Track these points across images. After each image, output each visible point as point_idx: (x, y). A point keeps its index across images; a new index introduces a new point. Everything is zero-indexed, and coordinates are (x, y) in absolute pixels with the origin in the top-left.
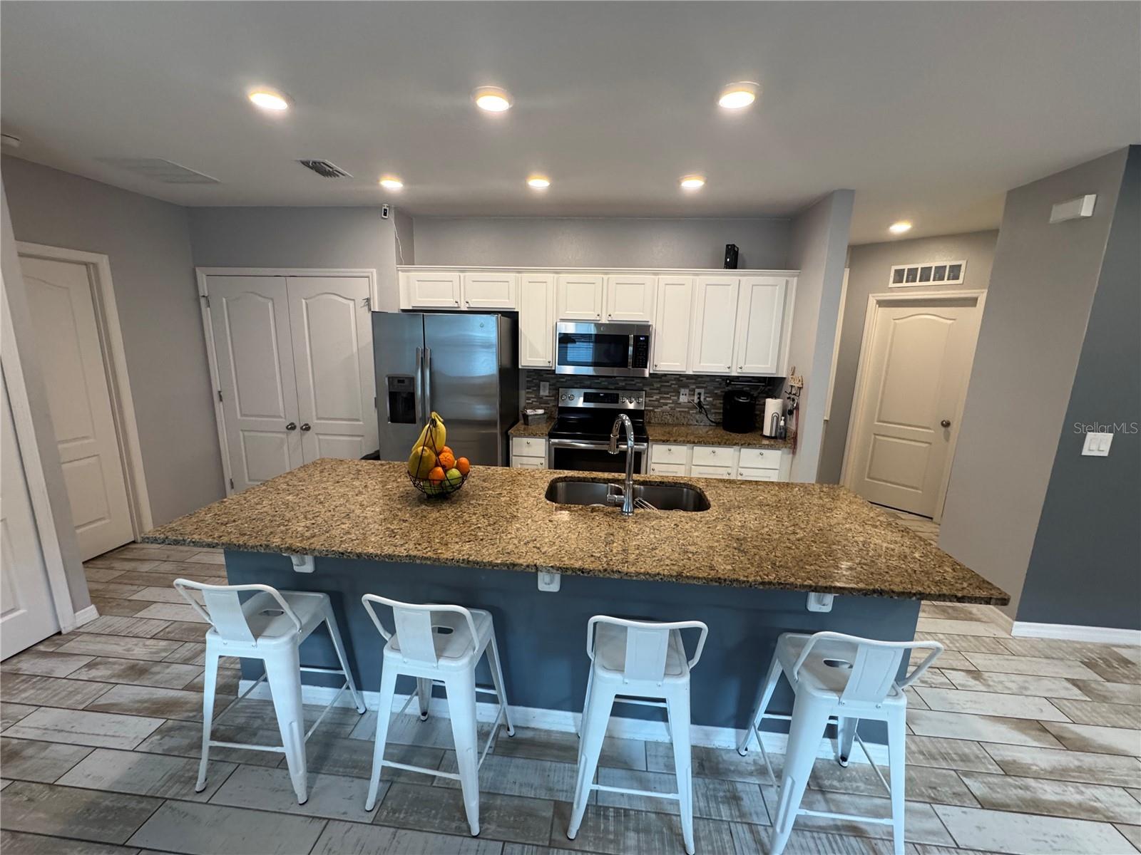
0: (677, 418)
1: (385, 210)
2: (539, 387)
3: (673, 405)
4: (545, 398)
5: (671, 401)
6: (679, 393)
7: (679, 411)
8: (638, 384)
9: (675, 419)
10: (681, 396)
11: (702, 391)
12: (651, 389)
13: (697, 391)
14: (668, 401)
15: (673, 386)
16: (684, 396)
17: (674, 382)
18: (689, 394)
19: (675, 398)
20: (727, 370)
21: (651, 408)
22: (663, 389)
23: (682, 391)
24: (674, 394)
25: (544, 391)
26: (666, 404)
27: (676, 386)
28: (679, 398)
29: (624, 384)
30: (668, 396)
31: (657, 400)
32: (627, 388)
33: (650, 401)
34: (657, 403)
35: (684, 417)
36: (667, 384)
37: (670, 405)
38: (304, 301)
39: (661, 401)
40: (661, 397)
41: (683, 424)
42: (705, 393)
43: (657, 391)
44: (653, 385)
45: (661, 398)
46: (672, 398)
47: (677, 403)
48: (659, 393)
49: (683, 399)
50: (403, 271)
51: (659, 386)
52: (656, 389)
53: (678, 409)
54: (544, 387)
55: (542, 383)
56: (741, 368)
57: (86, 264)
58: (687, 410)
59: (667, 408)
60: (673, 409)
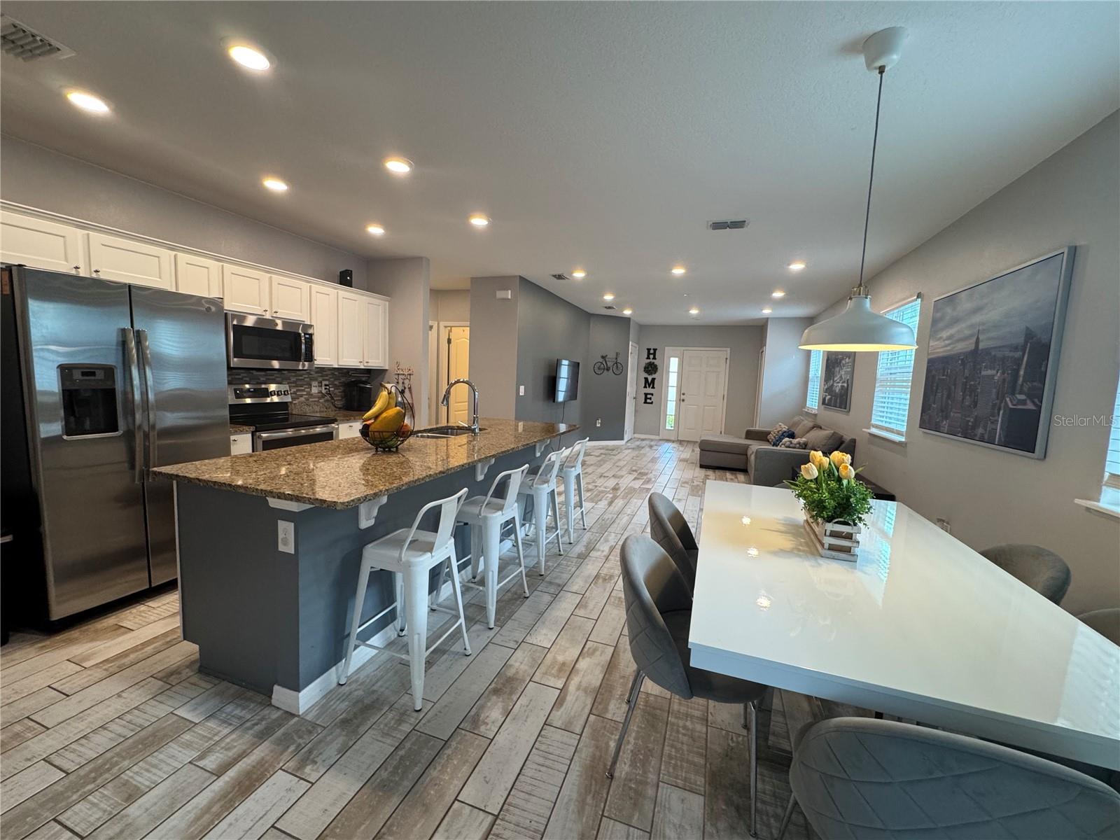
0: (312, 407)
3: (306, 396)
5: (305, 393)
6: (311, 385)
7: (313, 401)
8: (277, 379)
9: (310, 409)
10: (313, 388)
11: (327, 383)
12: (289, 383)
13: (324, 383)
14: (303, 393)
15: (306, 379)
16: (315, 388)
17: (306, 376)
18: (319, 387)
19: (309, 390)
20: (359, 364)
21: (291, 400)
22: (299, 383)
23: (314, 383)
24: (307, 386)
26: (302, 396)
27: (308, 379)
28: (311, 390)
30: (303, 388)
31: (296, 393)
34: (295, 395)
35: (315, 406)
36: (301, 378)
39: (298, 393)
42: (329, 384)
43: (294, 385)
44: (290, 379)
45: (298, 390)
46: (306, 390)
47: (309, 394)
48: (296, 386)
49: (315, 390)
51: (295, 379)
52: (292, 383)
53: (311, 400)
56: (367, 363)
58: (317, 399)
59: (302, 399)
60: (307, 400)
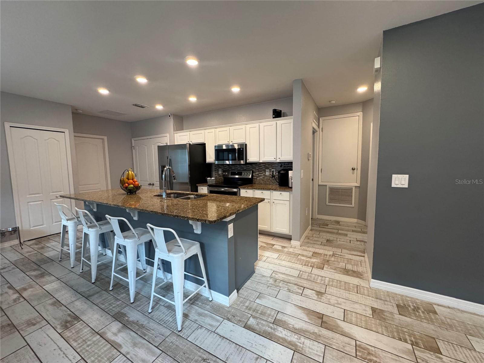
0: (265, 182)
1: (170, 115)
2: (218, 170)
3: (263, 176)
4: (220, 174)
5: (263, 175)
6: (266, 171)
7: (266, 179)
8: (251, 168)
9: (264, 182)
10: (266, 172)
11: (274, 170)
12: (255, 170)
13: (272, 170)
14: (262, 175)
15: (263, 168)
16: (267, 172)
17: (263, 167)
18: (269, 172)
19: (264, 173)
20: (275, 160)
21: (256, 178)
22: (260, 170)
23: (267, 170)
24: (263, 172)
25: (220, 172)
26: (261, 176)
27: (264, 168)
28: (266, 173)
29: (245, 168)
30: (262, 172)
31: (258, 174)
32: (247, 169)
33: (255, 175)
34: (258, 175)
35: (268, 181)
36: (261, 168)
37: (262, 176)
38: (153, 145)
39: (259, 175)
40: (259, 173)
41: (268, 184)
42: (275, 171)
43: (257, 171)
44: (256, 168)
46: (263, 173)
47: (265, 176)
48: (258, 172)
50: (176, 133)
51: (258, 168)
52: (257, 170)
53: (266, 178)
54: (220, 170)
55: (219, 169)
56: (279, 158)
57: (102, 139)
58: (269, 178)
59: (261, 177)
60: (264, 178)
